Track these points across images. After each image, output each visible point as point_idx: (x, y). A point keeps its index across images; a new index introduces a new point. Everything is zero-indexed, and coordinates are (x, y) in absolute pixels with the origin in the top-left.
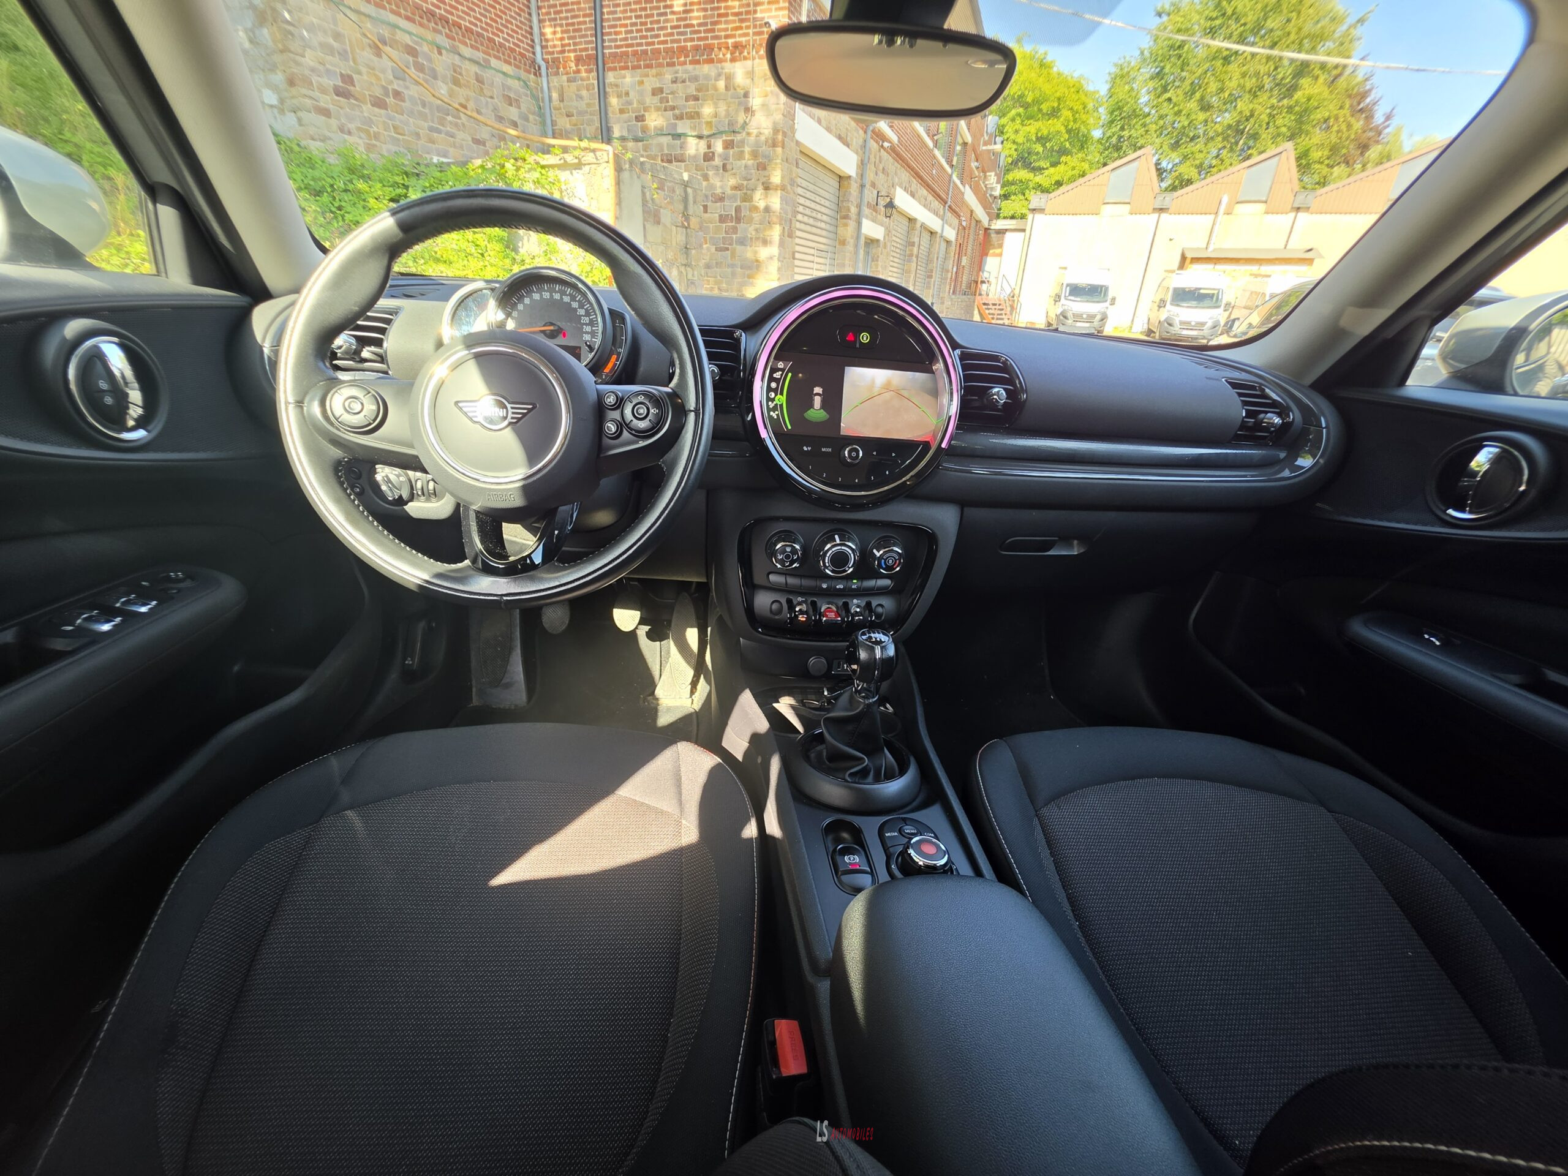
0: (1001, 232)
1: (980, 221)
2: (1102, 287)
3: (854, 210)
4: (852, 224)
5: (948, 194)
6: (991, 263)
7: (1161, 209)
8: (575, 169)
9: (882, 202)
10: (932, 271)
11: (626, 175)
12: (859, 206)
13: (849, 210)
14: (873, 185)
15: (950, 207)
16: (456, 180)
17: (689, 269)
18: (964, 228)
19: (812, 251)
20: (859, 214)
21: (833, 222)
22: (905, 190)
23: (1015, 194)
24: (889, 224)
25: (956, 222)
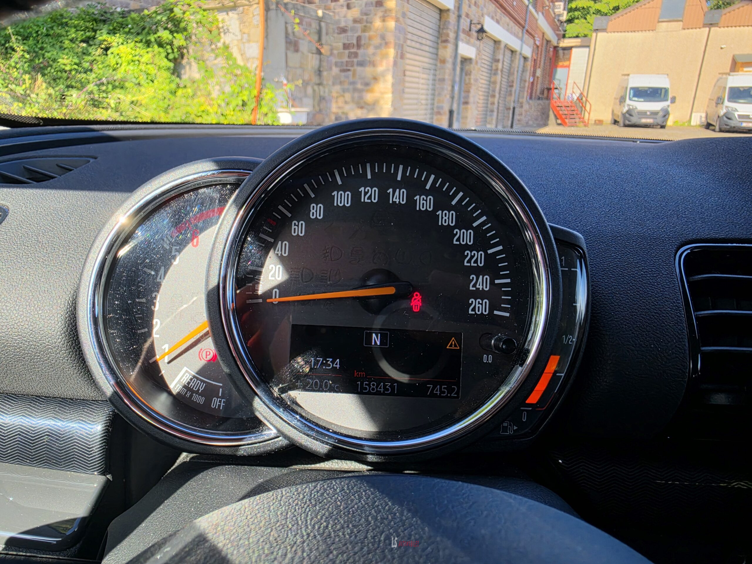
0: (570, 48)
1: (550, 41)
2: (661, 89)
3: (452, 35)
4: (450, 47)
5: (525, 21)
6: (560, 73)
7: (711, 24)
8: (231, 10)
9: (475, 28)
10: (513, 82)
11: (272, 14)
12: (457, 33)
13: (448, 35)
14: (467, 15)
15: (527, 31)
16: (135, 23)
17: (321, 87)
18: (538, 47)
19: (417, 69)
20: (457, 38)
21: (435, 45)
22: (492, 18)
23: (578, 18)
24: (480, 46)
25: (532, 41)
